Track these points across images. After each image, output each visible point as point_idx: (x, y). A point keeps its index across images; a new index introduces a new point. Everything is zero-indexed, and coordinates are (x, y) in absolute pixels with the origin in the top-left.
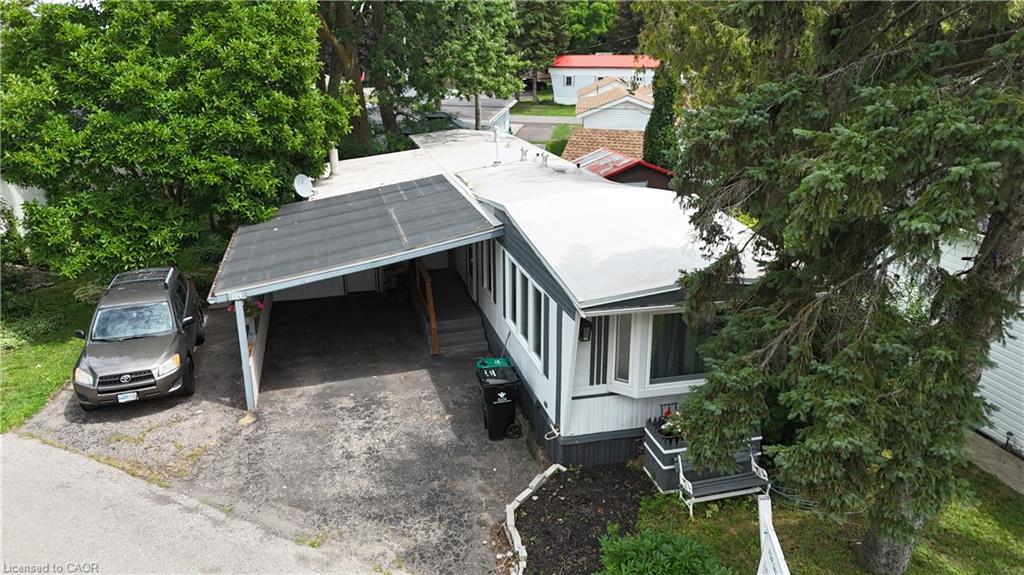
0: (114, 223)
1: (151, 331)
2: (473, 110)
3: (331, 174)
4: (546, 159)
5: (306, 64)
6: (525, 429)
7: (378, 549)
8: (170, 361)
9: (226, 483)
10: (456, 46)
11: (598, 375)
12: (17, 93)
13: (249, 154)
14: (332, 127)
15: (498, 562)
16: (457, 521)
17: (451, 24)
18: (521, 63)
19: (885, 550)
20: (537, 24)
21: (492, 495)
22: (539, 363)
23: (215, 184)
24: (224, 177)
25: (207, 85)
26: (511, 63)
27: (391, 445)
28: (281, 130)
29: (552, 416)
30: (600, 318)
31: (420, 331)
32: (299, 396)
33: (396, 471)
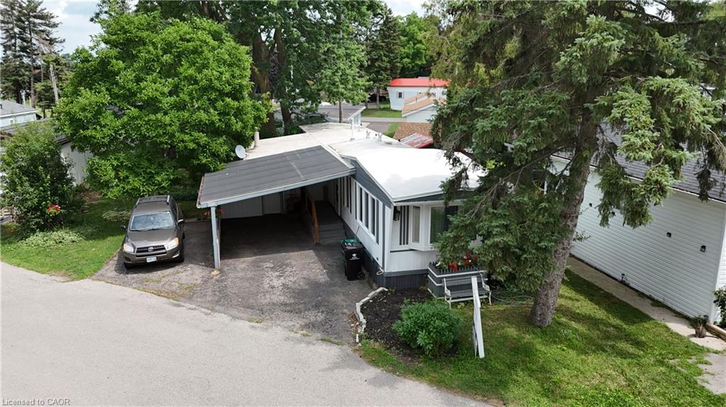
0: (136, 170)
1: (161, 226)
2: (338, 113)
3: (255, 146)
4: (380, 137)
5: (244, 83)
6: (367, 275)
7: (291, 323)
8: (173, 241)
9: (209, 298)
10: (329, 72)
11: (404, 239)
12: (88, 99)
13: (212, 132)
14: (257, 118)
15: (352, 327)
16: (331, 312)
17: (325, 60)
18: (367, 83)
19: (539, 313)
20: (379, 59)
21: (349, 302)
22: (374, 238)
23: (193, 148)
24: (198, 144)
25: (190, 94)
26: (361, 83)
27: (295, 282)
28: (230, 119)
29: (381, 264)
30: (404, 206)
31: (308, 233)
32: (243, 262)
33: (298, 293)
